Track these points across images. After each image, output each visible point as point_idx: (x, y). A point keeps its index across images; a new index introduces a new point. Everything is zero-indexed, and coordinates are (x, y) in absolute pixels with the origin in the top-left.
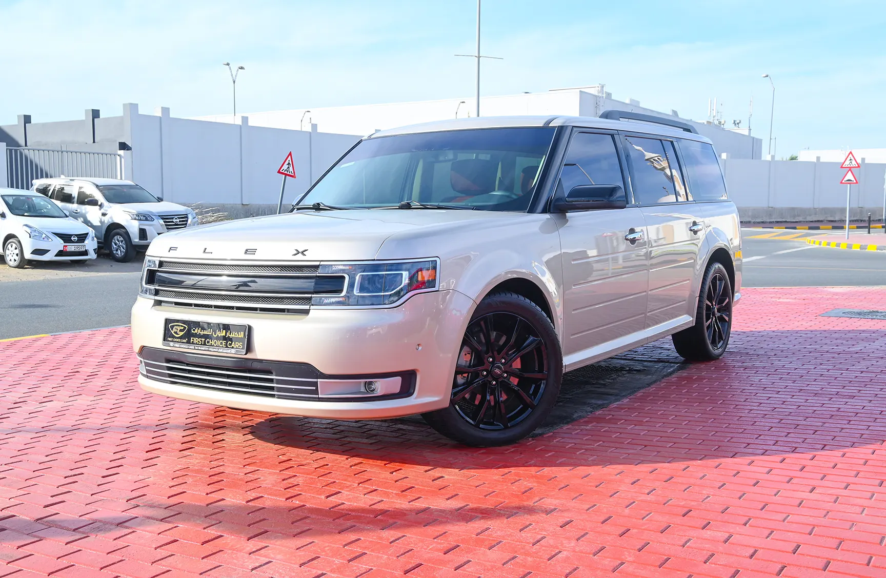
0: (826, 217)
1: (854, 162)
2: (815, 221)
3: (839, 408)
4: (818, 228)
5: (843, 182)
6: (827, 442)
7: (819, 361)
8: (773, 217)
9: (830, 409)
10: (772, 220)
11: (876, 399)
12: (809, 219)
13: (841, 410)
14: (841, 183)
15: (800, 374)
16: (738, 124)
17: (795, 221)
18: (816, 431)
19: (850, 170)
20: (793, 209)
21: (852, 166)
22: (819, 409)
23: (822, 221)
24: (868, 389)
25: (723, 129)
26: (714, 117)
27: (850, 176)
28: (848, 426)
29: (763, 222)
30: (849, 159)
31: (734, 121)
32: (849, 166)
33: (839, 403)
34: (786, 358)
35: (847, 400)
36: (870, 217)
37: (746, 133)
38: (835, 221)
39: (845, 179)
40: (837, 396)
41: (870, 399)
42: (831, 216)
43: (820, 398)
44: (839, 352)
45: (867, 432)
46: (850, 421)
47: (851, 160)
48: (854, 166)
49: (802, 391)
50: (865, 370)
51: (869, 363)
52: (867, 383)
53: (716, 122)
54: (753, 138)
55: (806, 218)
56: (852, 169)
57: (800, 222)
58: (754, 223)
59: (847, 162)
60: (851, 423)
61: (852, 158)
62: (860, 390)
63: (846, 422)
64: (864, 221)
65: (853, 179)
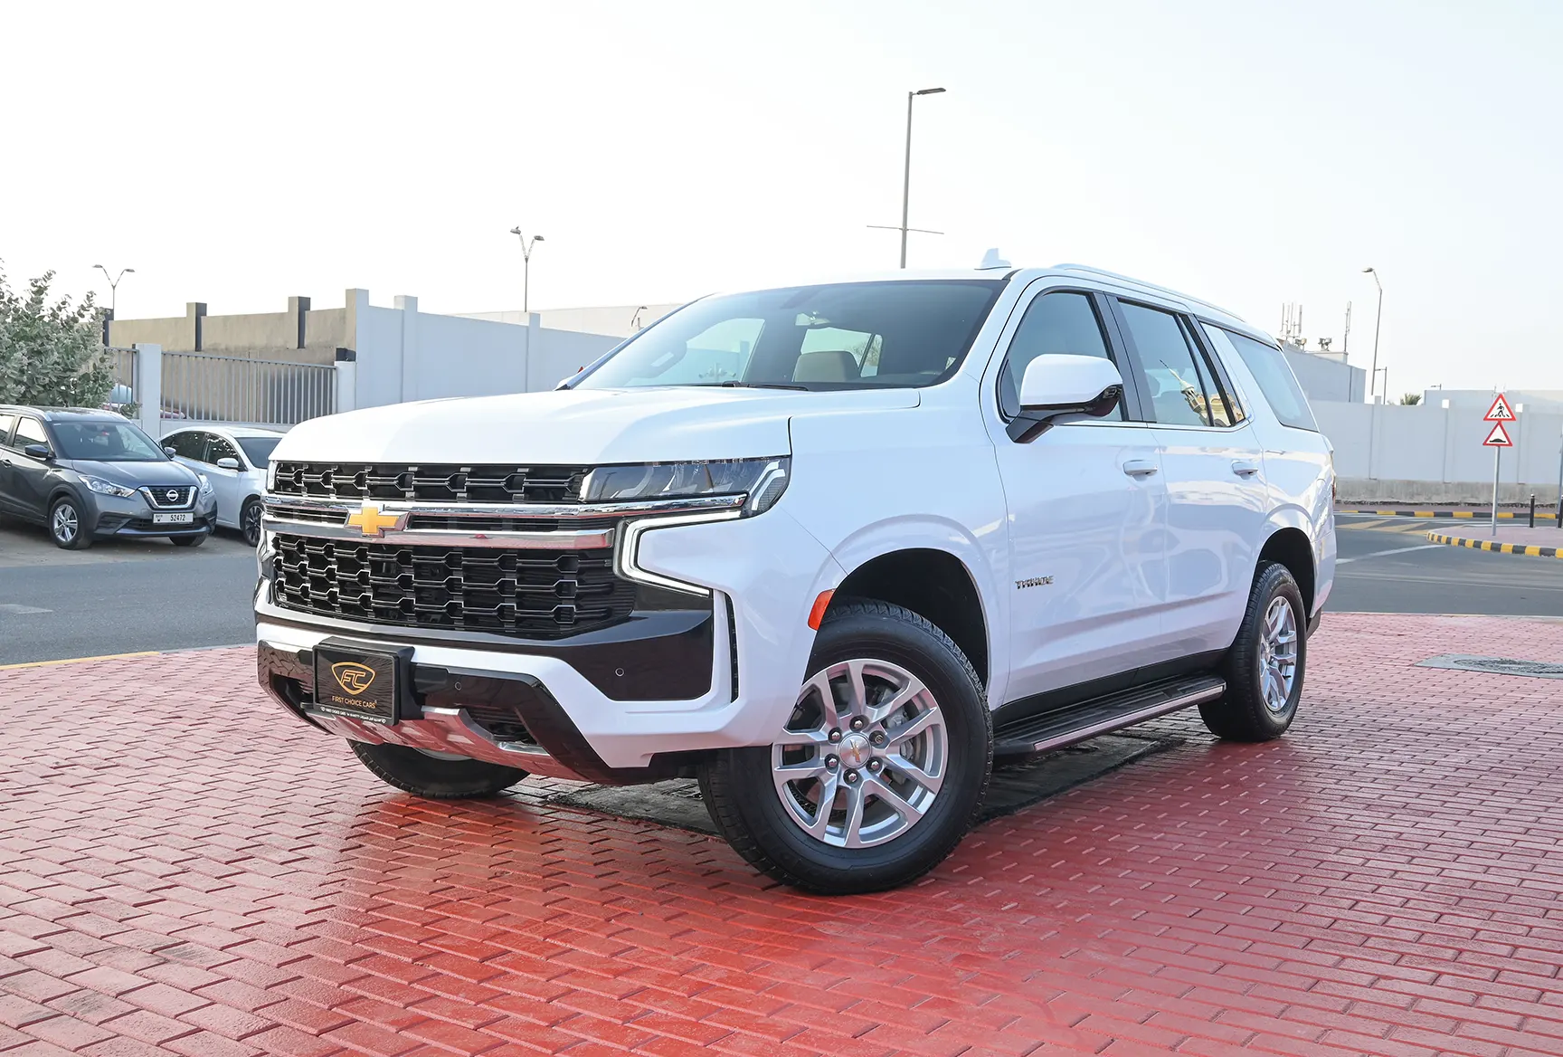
0: (1465, 498)
1: (1506, 411)
2: (1446, 504)
3: (1401, 834)
4: (1450, 515)
5: (1488, 442)
6: (1362, 896)
7: (1390, 746)
8: (1377, 495)
9: (1385, 834)
10: (1375, 500)
11: (1469, 818)
12: (1436, 499)
13: (1404, 836)
14: (1485, 444)
15: (1351, 769)
16: (1327, 344)
17: (1413, 502)
18: (1350, 874)
19: (1499, 424)
20: (1410, 483)
21: (1502, 417)
22: (1367, 832)
23: (1457, 504)
24: (1460, 800)
25: (1303, 352)
26: (1289, 332)
27: (1498, 434)
28: (1407, 867)
29: (1360, 503)
30: (1497, 405)
31: (1322, 340)
32: (1498, 417)
33: (1403, 824)
34: (1336, 737)
35: (1417, 819)
36: (1533, 501)
37: (1340, 358)
38: (1480, 505)
39: (1491, 439)
40: (1403, 811)
41: (1458, 818)
42: (1472, 497)
43: (1374, 814)
44: (1429, 731)
45: (1437, 880)
46: (1413, 858)
47: (1501, 407)
48: (1506, 417)
49: (1346, 799)
50: (1465, 765)
51: (1473, 753)
52: (1461, 790)
53: (1291, 341)
54: (1351, 367)
55: (1430, 498)
56: (1503, 422)
57: (1421, 504)
58: (1346, 503)
59: (1495, 411)
60: (1415, 861)
61: (1503, 405)
62: (1446, 802)
63: (1405, 859)
64: (1527, 506)
65: (1504, 439)
